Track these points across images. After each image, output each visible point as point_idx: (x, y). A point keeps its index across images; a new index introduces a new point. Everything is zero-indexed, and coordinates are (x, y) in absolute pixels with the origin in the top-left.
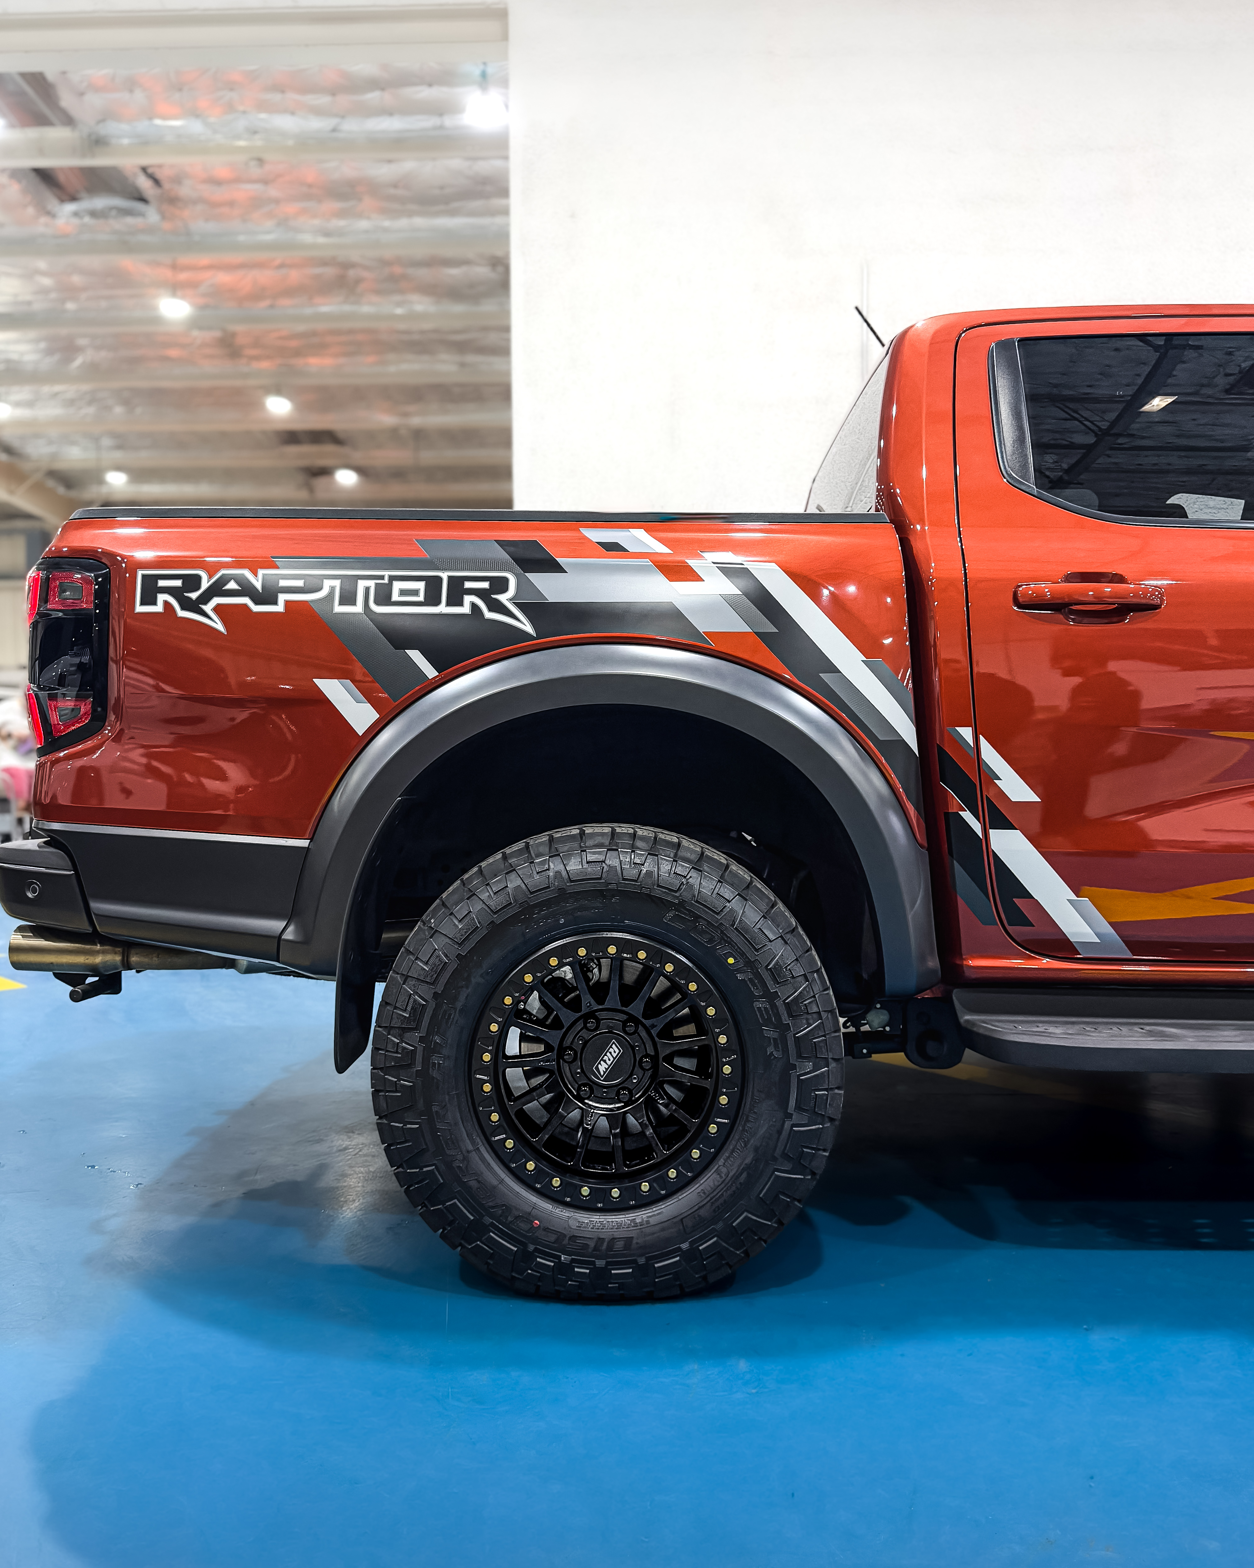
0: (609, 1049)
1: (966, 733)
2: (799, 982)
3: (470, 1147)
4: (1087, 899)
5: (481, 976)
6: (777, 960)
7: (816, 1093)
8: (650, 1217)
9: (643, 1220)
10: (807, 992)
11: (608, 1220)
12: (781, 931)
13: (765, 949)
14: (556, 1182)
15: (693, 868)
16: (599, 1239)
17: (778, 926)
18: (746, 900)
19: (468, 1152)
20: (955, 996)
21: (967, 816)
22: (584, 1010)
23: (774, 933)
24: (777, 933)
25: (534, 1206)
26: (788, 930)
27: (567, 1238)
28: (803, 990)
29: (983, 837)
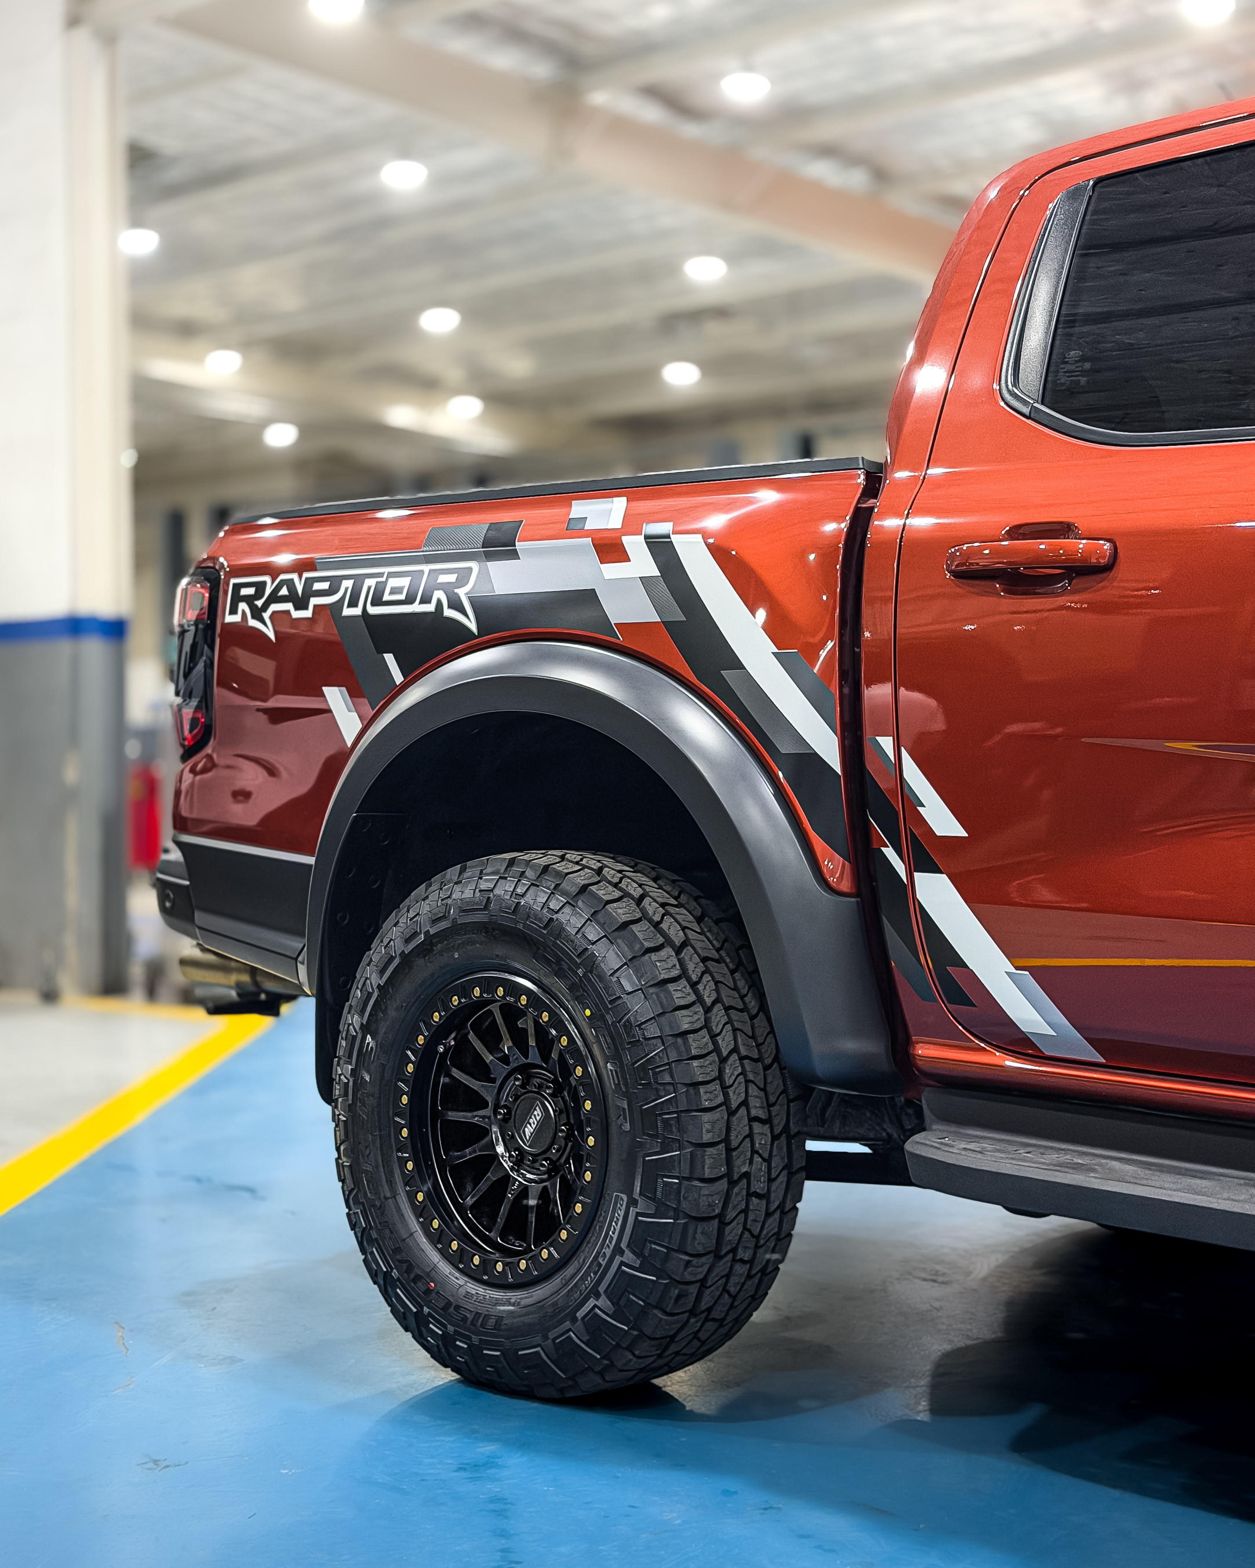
0: (533, 1112)
1: (887, 743)
2: (653, 1045)
3: (388, 1195)
4: (1027, 973)
5: (397, 1009)
6: (629, 1017)
7: (664, 1179)
8: (521, 1299)
9: (516, 1301)
10: (659, 1057)
11: (491, 1296)
12: (643, 983)
13: (619, 1002)
14: (455, 1245)
15: (568, 902)
16: (477, 1313)
17: (642, 976)
18: (612, 943)
19: (386, 1198)
20: (926, 1100)
21: (889, 852)
22: (514, 1065)
23: (632, 983)
24: (636, 985)
25: (435, 1267)
26: (652, 983)
27: (453, 1307)
28: (655, 1055)
29: (907, 881)
